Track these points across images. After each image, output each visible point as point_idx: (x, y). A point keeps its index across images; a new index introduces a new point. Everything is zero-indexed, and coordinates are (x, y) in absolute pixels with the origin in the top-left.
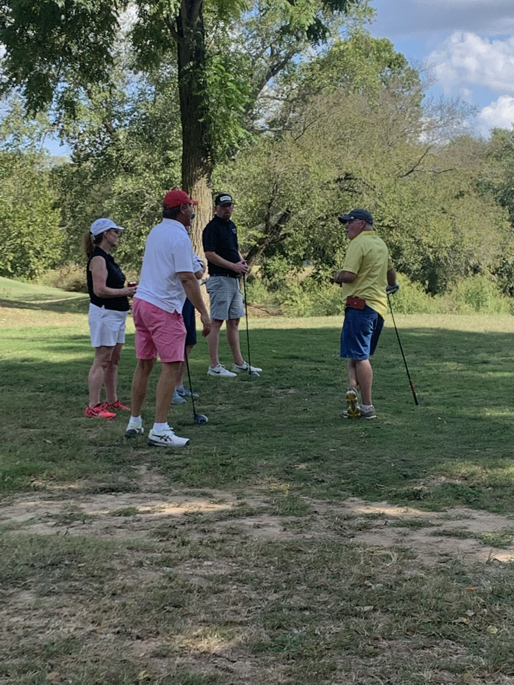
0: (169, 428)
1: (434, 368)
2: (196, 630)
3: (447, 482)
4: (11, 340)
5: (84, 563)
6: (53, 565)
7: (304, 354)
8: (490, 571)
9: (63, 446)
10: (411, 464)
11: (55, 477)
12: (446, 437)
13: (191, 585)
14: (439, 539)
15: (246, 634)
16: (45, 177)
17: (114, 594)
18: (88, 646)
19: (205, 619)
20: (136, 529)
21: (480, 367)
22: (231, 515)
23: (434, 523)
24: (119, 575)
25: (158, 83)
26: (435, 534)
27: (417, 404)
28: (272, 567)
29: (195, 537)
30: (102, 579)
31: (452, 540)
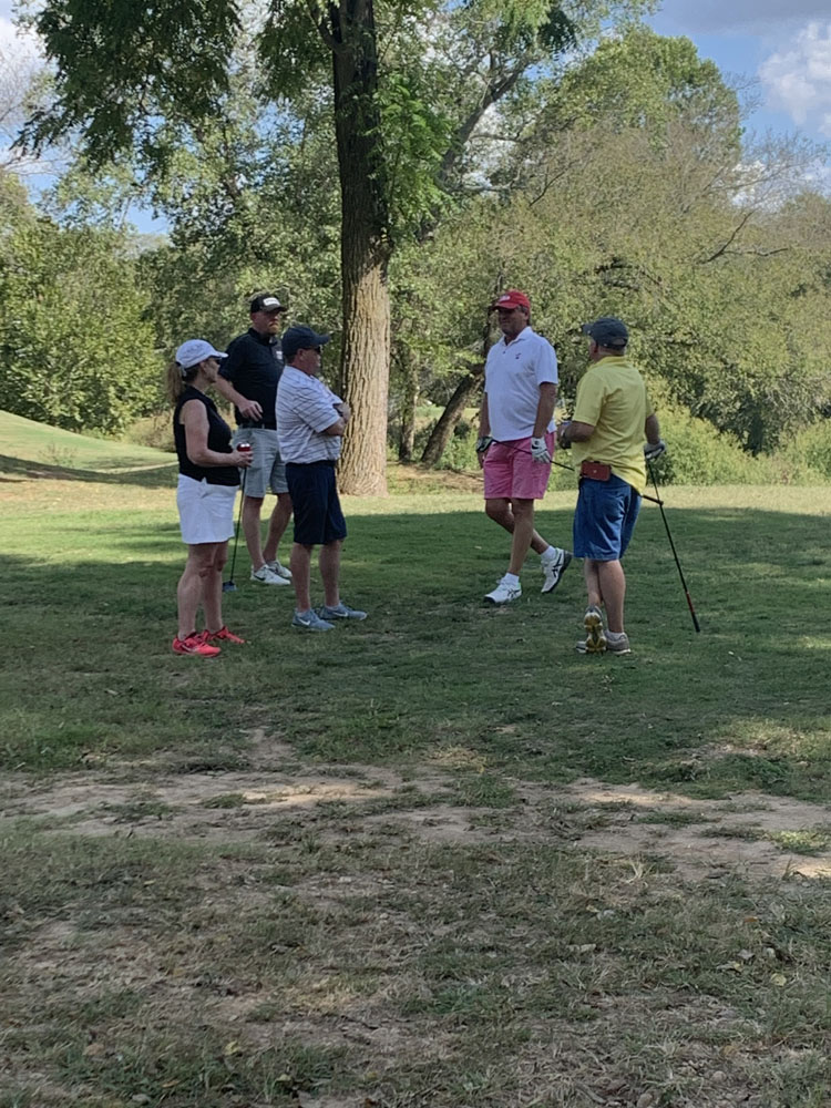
1: (731, 573)
2: (319, 981)
3: (735, 752)
4: (63, 533)
5: (153, 878)
6: (105, 882)
8: (786, 891)
9: (134, 699)
10: (679, 725)
11: (119, 747)
12: (738, 683)
13: (316, 912)
14: (713, 841)
15: (395, 987)
16: (129, 269)
17: (196, 927)
18: (152, 1004)
19: (335, 964)
20: (240, 827)
21: (807, 570)
22: (389, 806)
23: (708, 817)
24: (206, 898)
25: (309, 116)
26: (707, 834)
27: (698, 630)
28: (445, 886)
29: (330, 840)
30: (179, 904)
31: (734, 843)
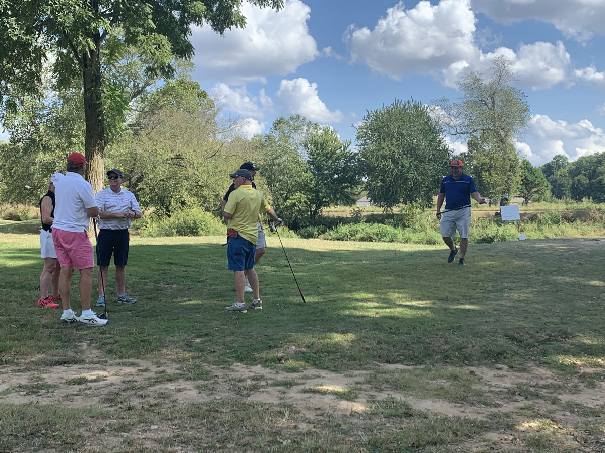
0: (94, 313)
3: (297, 350)
5: (57, 431)
6: (32, 434)
7: (177, 261)
9: (24, 329)
10: (271, 337)
12: (287, 318)
14: (308, 395)
20: (89, 396)
22: (156, 381)
23: (299, 382)
24: (87, 442)
26: (305, 391)
28: (203, 428)
29: (136, 402)
